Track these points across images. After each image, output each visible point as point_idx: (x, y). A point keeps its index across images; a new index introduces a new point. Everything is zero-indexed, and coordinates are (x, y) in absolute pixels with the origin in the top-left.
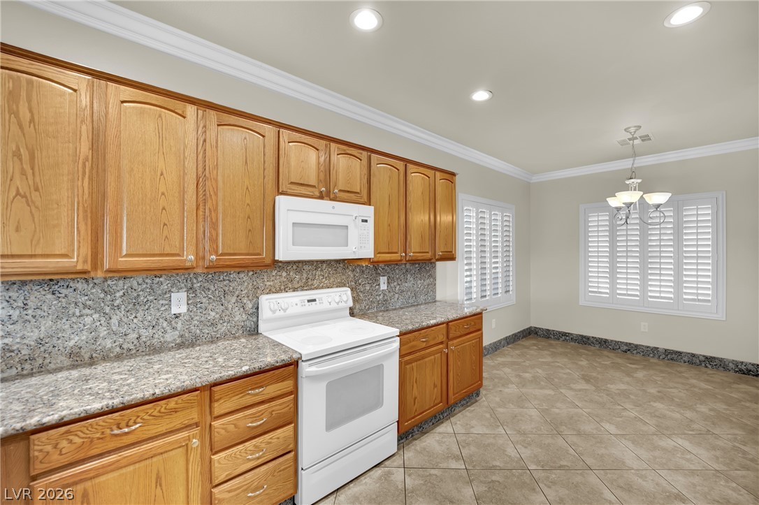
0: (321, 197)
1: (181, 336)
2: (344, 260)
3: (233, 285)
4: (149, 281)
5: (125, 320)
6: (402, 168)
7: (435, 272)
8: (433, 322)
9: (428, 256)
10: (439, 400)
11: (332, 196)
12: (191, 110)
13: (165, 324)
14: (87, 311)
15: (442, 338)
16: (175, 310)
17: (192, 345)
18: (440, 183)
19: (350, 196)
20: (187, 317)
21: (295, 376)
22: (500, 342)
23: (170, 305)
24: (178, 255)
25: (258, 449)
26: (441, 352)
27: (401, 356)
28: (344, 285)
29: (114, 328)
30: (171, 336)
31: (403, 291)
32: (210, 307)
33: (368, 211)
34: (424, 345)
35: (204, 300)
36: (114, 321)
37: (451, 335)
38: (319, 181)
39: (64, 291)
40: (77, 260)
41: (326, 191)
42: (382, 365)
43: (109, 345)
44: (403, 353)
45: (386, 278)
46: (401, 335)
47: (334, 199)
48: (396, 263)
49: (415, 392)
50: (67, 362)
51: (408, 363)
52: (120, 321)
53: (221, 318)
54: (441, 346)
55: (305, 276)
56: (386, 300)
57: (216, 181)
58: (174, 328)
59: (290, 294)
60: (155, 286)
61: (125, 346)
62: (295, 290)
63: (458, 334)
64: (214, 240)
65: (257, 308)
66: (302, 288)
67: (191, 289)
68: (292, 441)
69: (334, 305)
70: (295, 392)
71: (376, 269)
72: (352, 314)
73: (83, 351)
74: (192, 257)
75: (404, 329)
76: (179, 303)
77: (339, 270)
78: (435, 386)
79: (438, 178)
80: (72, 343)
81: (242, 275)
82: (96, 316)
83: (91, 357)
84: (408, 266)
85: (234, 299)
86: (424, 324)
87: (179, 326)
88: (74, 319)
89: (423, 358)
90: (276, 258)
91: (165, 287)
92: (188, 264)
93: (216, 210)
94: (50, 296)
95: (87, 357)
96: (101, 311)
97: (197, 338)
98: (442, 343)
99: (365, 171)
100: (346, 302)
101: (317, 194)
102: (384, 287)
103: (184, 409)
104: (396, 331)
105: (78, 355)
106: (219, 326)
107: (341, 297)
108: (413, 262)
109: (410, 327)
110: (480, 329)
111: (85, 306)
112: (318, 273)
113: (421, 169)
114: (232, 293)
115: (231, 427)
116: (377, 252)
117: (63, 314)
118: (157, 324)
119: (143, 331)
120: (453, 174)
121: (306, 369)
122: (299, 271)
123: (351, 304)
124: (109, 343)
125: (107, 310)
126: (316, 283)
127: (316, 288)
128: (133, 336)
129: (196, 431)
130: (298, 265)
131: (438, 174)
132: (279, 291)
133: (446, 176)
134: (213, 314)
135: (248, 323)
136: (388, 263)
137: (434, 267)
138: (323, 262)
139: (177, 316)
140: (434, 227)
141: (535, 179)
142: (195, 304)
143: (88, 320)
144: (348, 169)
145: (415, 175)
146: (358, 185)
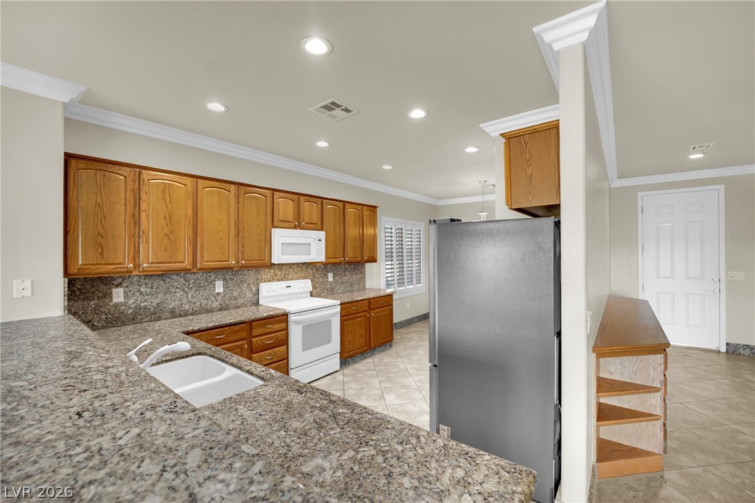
0: (295, 228)
1: (220, 305)
2: (306, 263)
3: (246, 277)
4: (205, 275)
5: (194, 295)
6: (342, 207)
7: (364, 270)
8: (360, 298)
9: (359, 259)
10: (364, 344)
11: (301, 226)
12: (233, 188)
13: (213, 298)
14: (177, 290)
15: (365, 308)
16: (217, 291)
17: (226, 309)
18: (366, 212)
19: (312, 226)
20: (223, 295)
21: (287, 321)
22: (413, 319)
23: (215, 288)
24: (227, 261)
25: (270, 354)
26: (365, 316)
27: (341, 317)
28: (307, 278)
29: (190, 299)
30: (216, 305)
31: (343, 283)
32: (234, 289)
33: (322, 234)
34: (355, 311)
35: (231, 286)
36: (190, 295)
37: (371, 307)
38: (294, 219)
39: (168, 280)
40: (187, 264)
41: (298, 225)
42: (331, 320)
43: (187, 308)
44: (343, 315)
45: (332, 274)
46: (341, 304)
47: (303, 229)
48: (339, 264)
49: (350, 338)
50: (169, 316)
51: (345, 320)
52: (192, 296)
53: (240, 296)
54: (365, 313)
55: (284, 272)
56: (332, 288)
57: (244, 223)
58: (217, 300)
59: (276, 283)
60: (208, 278)
61: (195, 309)
62: (278, 280)
63: (376, 306)
64: (243, 253)
65: (258, 291)
66: (282, 280)
67: (225, 279)
68: (286, 353)
69: (301, 290)
70: (287, 329)
71: (326, 268)
72: (311, 296)
73: (176, 310)
74: (234, 262)
75: (343, 301)
76: (219, 287)
77: (304, 269)
78: (362, 336)
79: (364, 211)
80: (171, 306)
81: (250, 272)
82: (182, 293)
83: (180, 314)
84: (346, 266)
85: (246, 286)
86: (355, 299)
87: (219, 299)
88: (172, 294)
89: (354, 318)
90: (273, 262)
91: (212, 278)
92: (232, 266)
93: (244, 237)
94: (162, 282)
95: (178, 313)
96: (183, 290)
97: (228, 306)
98: (366, 311)
99: (320, 210)
100: (308, 288)
101: (293, 226)
102: (331, 279)
103: (240, 331)
104: (338, 302)
105: (174, 312)
106: (239, 300)
107: (306, 285)
108: (349, 263)
109: (346, 301)
110: (392, 305)
111: (177, 288)
112: (291, 270)
113: (354, 206)
114: (245, 282)
115: (260, 342)
116: (327, 258)
117: (167, 291)
118: (209, 298)
119: (202, 301)
120: (375, 207)
121: (292, 318)
122: (280, 269)
123: (311, 289)
124: (187, 307)
125: (186, 290)
126: (290, 276)
127: (290, 280)
128: (198, 304)
129: (245, 342)
130: (280, 265)
131: (365, 208)
132: (270, 281)
133: (370, 208)
134: (236, 293)
135: (253, 299)
136: (333, 264)
137: (364, 267)
138: (294, 264)
139: (218, 294)
140: (362, 238)
141: (440, 203)
142: (227, 287)
143: (178, 295)
144: (310, 210)
145: (350, 210)
146: (316, 219)
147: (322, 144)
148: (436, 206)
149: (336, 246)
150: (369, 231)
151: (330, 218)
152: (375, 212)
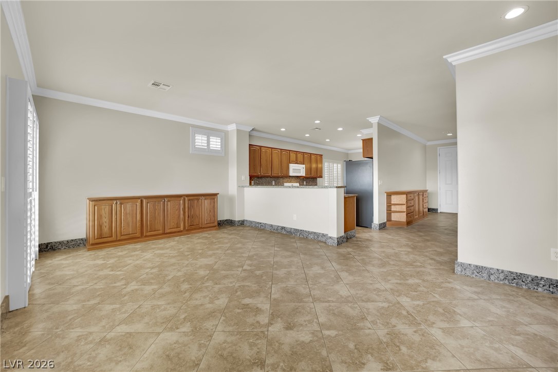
0: (296, 163)
2: (299, 176)
6: (310, 156)
7: (317, 181)
9: (316, 177)
11: (298, 163)
18: (319, 157)
19: (301, 163)
33: (304, 166)
38: (296, 160)
48: (310, 178)
71: (305, 178)
84: (312, 179)
90: (290, 175)
99: (303, 157)
102: (305, 184)
113: (314, 155)
116: (306, 174)
127: (292, 183)
136: (308, 178)
137: (317, 179)
140: (317, 168)
141: (350, 152)
144: (300, 156)
145: (313, 157)
146: (302, 160)
147: (307, 135)
148: (348, 154)
149: (308, 170)
150: (319, 166)
151: (306, 160)
152: (322, 157)
